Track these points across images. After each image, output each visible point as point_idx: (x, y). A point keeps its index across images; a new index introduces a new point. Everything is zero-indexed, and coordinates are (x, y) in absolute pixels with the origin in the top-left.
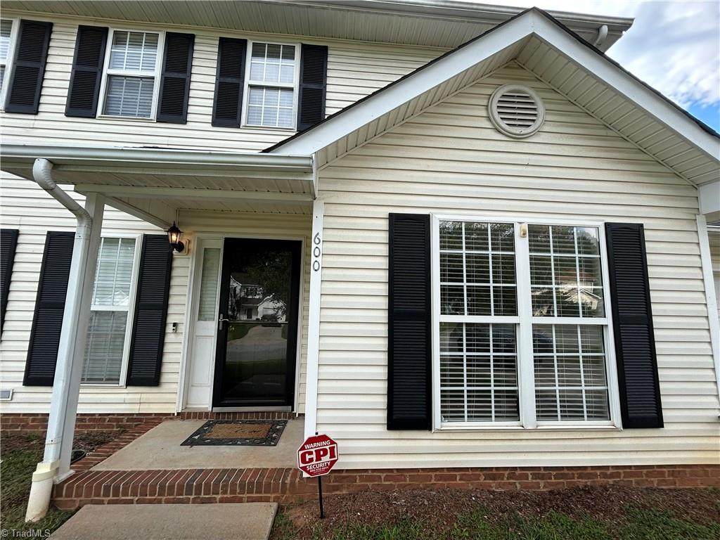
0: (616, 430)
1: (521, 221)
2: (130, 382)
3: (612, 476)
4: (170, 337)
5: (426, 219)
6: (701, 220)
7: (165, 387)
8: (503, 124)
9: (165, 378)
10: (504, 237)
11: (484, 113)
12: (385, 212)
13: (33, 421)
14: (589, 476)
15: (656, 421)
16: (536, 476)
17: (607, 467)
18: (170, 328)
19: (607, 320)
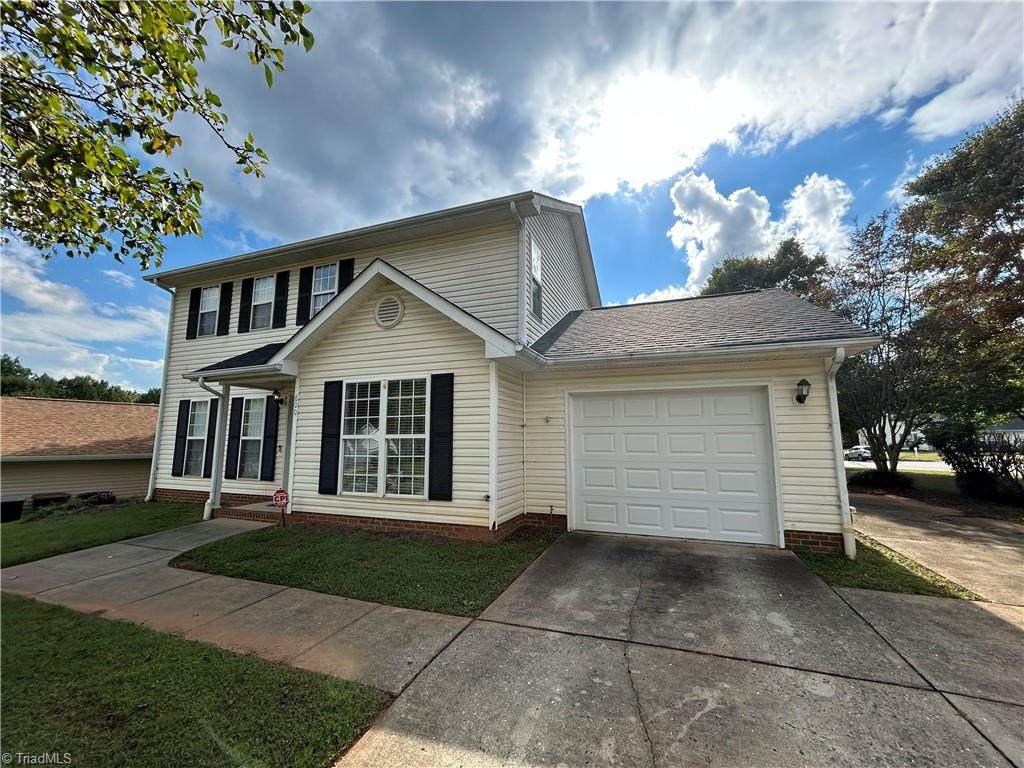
0: (426, 500)
1: (384, 379)
2: (262, 479)
3: (423, 528)
5: (341, 382)
6: (492, 364)
7: (276, 481)
8: (381, 321)
9: (276, 477)
10: (376, 386)
11: (374, 323)
12: (323, 381)
14: (411, 526)
15: (448, 497)
16: (383, 524)
17: (420, 522)
18: (278, 449)
19: (426, 436)
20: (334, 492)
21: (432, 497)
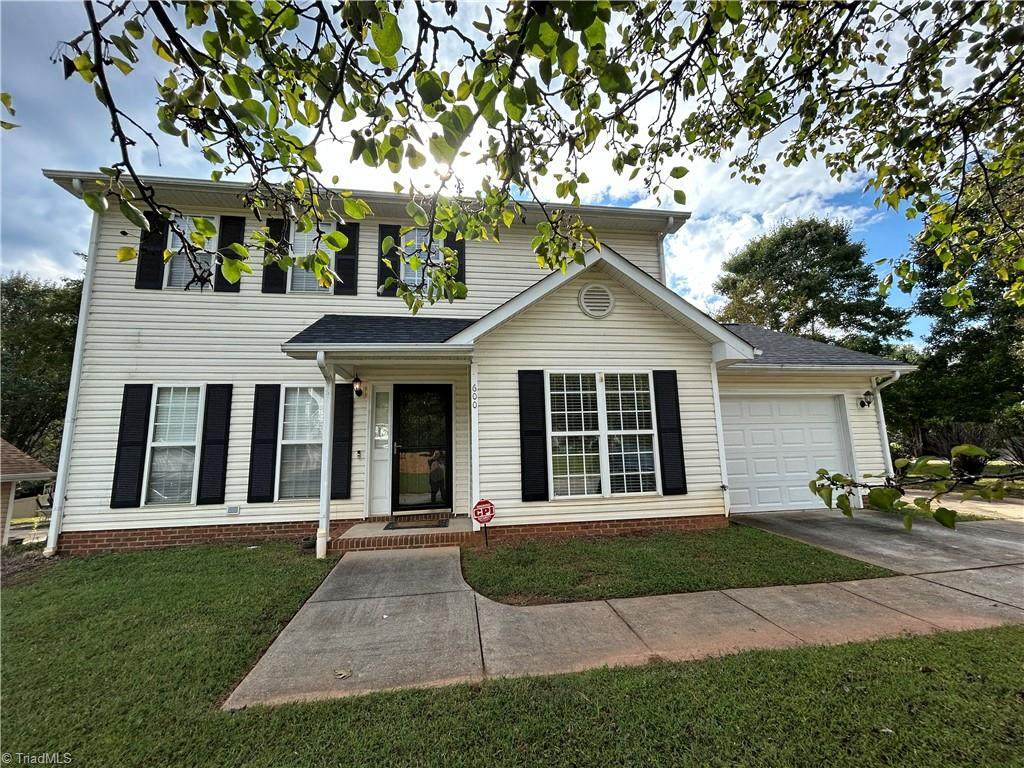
0: (659, 496)
1: (600, 373)
3: (658, 524)
4: (355, 462)
5: (541, 373)
6: (713, 365)
7: (353, 500)
8: (588, 310)
9: (354, 493)
10: (590, 381)
11: (576, 303)
12: (516, 369)
13: (256, 529)
14: (644, 524)
15: (682, 490)
16: (611, 526)
17: (654, 519)
18: (355, 455)
19: (654, 431)
20: (544, 497)
21: (667, 492)
